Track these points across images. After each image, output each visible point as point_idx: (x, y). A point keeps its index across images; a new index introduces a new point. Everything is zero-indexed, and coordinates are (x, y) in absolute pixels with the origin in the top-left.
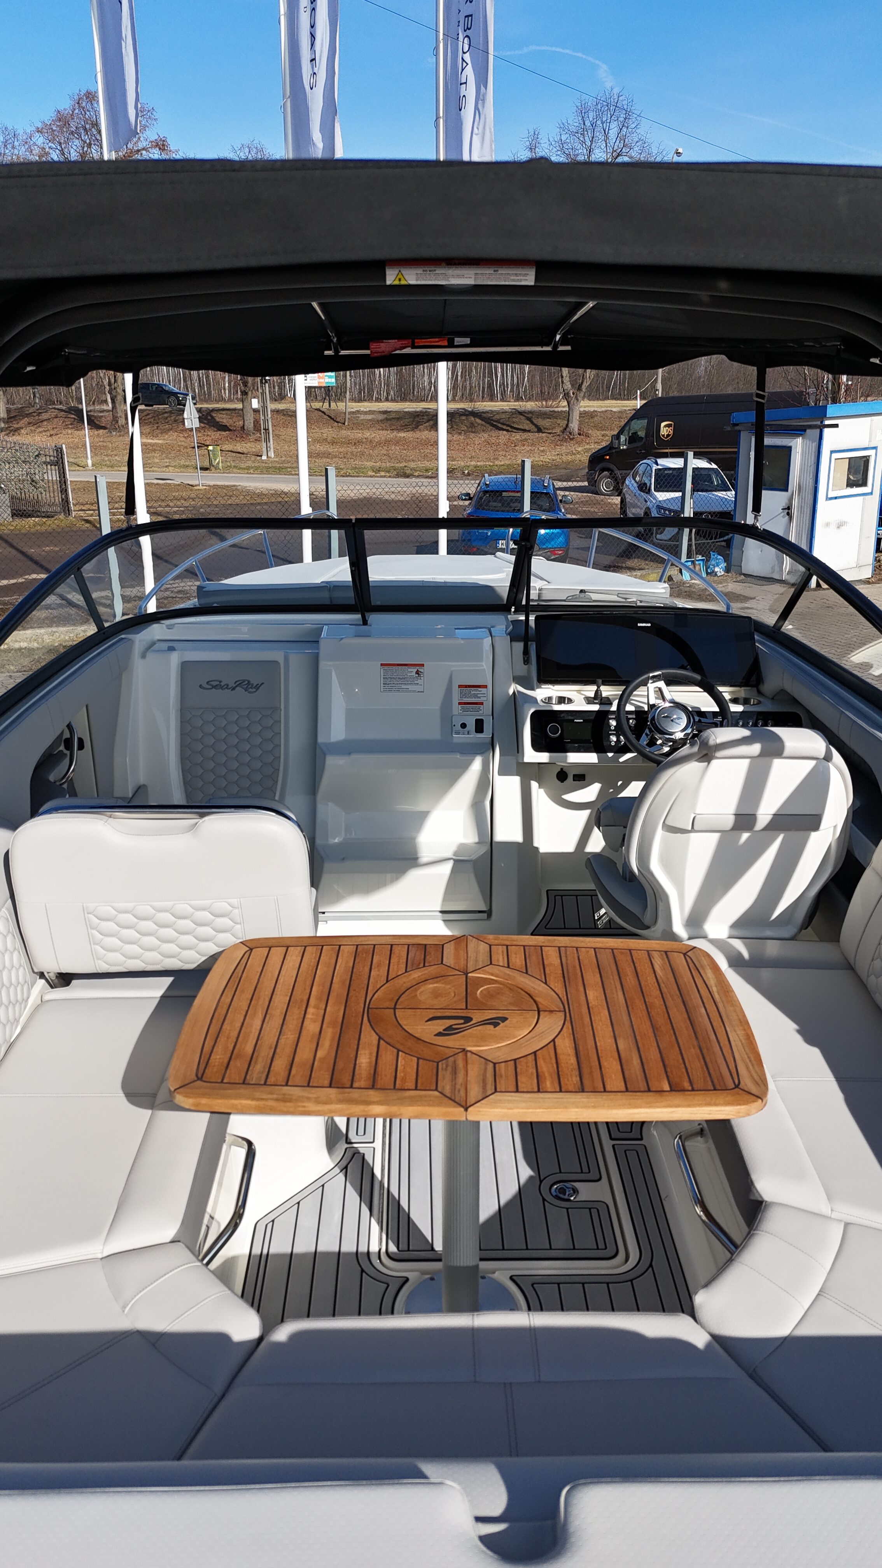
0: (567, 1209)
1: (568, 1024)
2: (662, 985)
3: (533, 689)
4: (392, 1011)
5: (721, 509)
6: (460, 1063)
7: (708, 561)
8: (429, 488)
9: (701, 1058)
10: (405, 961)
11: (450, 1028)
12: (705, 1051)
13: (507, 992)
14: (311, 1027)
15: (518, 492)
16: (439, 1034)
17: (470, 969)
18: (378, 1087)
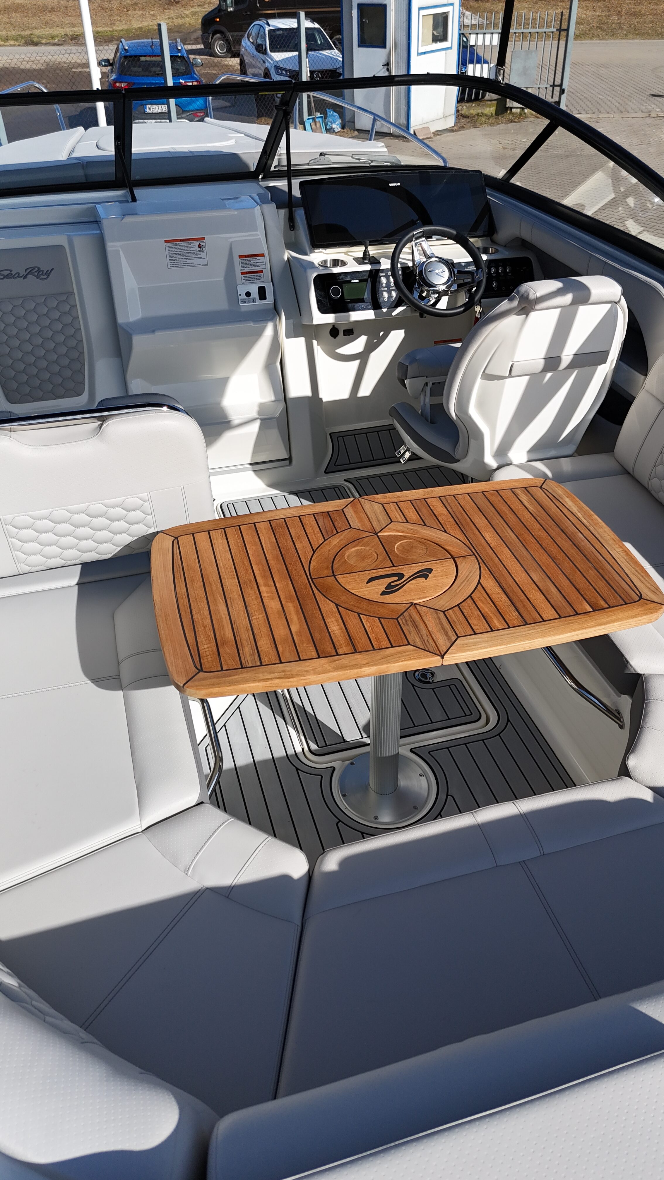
0: (433, 689)
1: (483, 566)
3: (306, 254)
4: (333, 577)
5: (331, 68)
6: (417, 618)
7: (325, 118)
9: (601, 578)
11: (389, 586)
12: (601, 571)
13: (419, 545)
14: (273, 605)
15: (158, 56)
16: (383, 593)
17: (378, 530)
18: (360, 650)
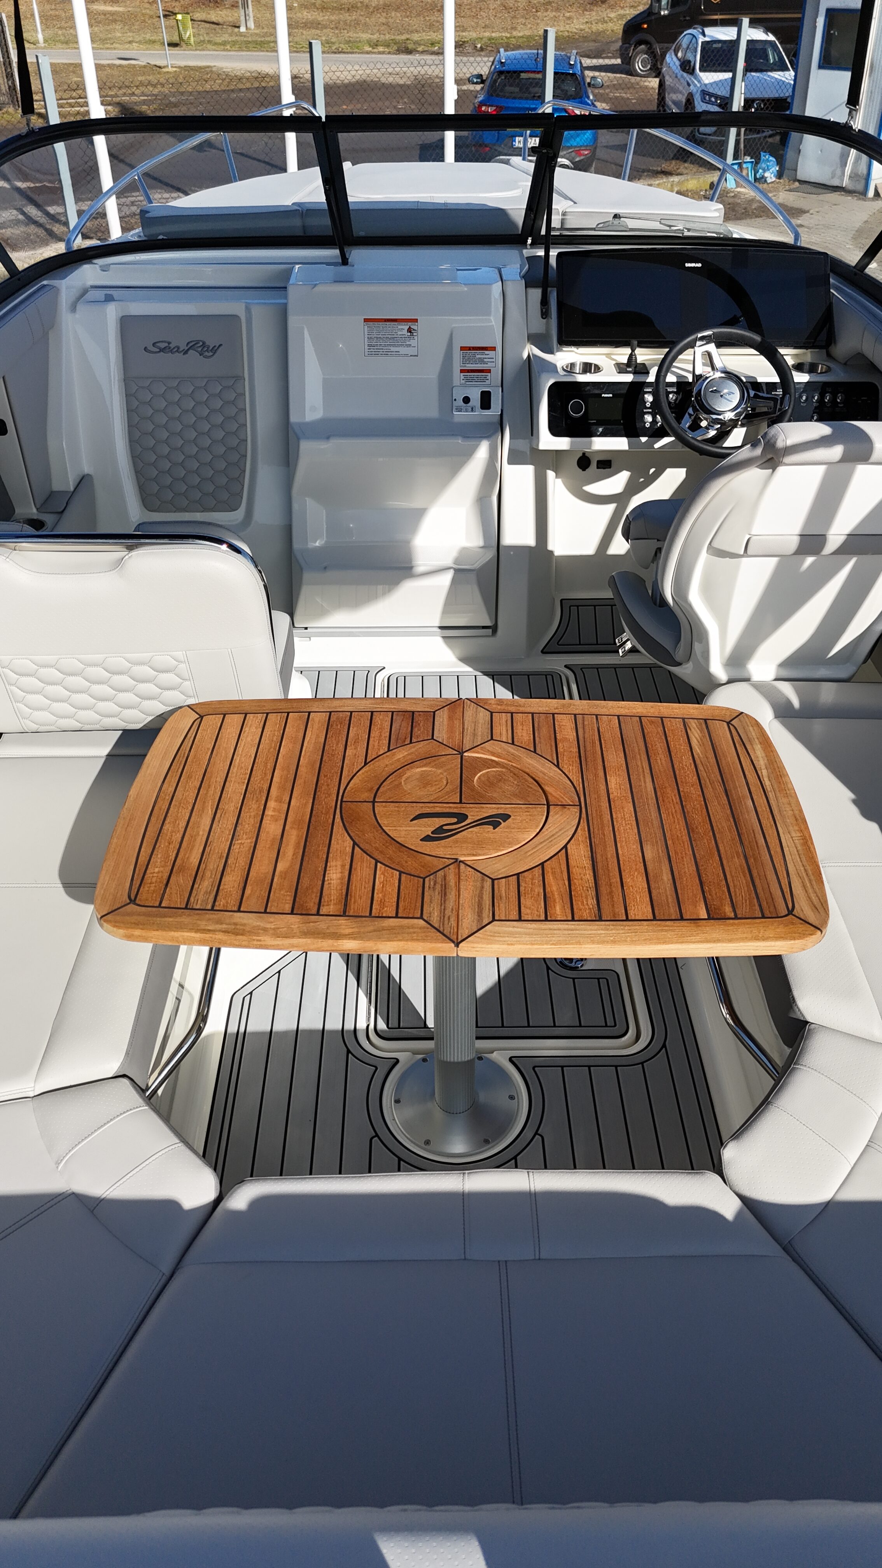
0: (574, 979)
1: (584, 824)
2: (700, 767)
3: (551, 352)
4: (371, 804)
5: (777, 95)
6: (452, 881)
7: (757, 163)
8: (433, 67)
9: (747, 872)
10: (388, 734)
11: (440, 830)
12: (751, 861)
13: (511, 779)
14: (272, 828)
15: (538, 72)
16: (427, 839)
17: (467, 746)
18: (351, 914)
